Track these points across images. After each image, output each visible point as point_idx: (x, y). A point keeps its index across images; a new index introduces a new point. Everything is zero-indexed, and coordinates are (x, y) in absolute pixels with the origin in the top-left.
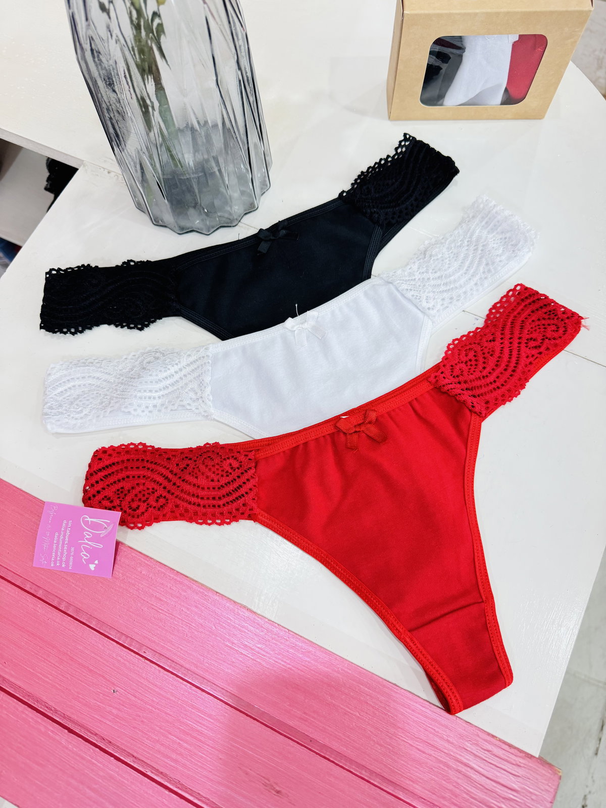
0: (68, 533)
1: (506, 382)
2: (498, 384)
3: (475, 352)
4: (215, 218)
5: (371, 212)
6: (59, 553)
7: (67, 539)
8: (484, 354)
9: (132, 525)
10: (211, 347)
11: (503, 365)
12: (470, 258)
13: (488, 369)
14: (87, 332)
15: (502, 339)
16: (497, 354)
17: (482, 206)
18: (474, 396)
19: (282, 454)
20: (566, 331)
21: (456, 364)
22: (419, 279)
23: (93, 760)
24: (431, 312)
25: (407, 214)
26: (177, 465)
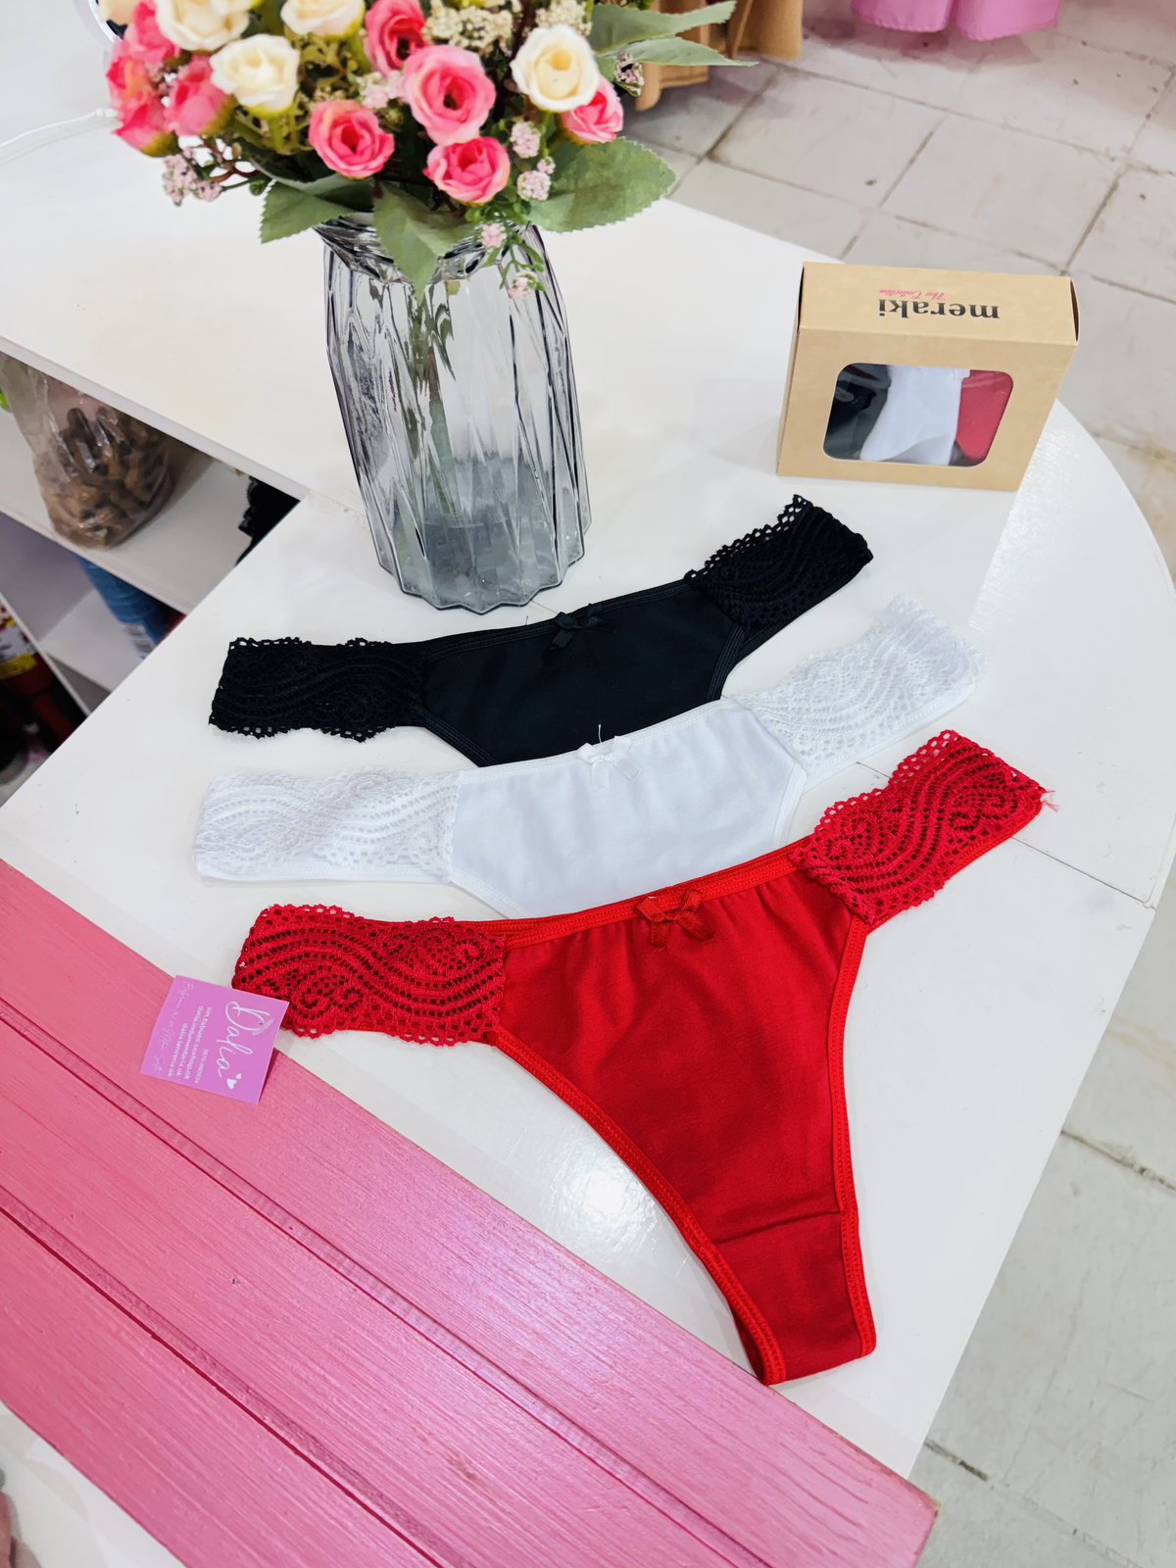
0: (203, 1027)
1: (912, 875)
2: (899, 877)
3: (868, 825)
4: (495, 591)
5: (730, 605)
6: (184, 1057)
7: (199, 1036)
8: (881, 828)
9: (302, 1030)
10: (462, 775)
11: (910, 849)
12: (875, 686)
13: (886, 853)
14: (280, 736)
15: (912, 809)
16: (902, 831)
17: (902, 610)
18: (860, 891)
19: (548, 944)
20: (1016, 807)
21: (836, 839)
22: (793, 709)
23: (184, 1388)
24: (806, 758)
25: (785, 613)
26: (385, 945)
